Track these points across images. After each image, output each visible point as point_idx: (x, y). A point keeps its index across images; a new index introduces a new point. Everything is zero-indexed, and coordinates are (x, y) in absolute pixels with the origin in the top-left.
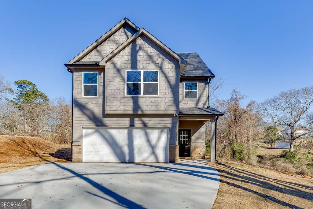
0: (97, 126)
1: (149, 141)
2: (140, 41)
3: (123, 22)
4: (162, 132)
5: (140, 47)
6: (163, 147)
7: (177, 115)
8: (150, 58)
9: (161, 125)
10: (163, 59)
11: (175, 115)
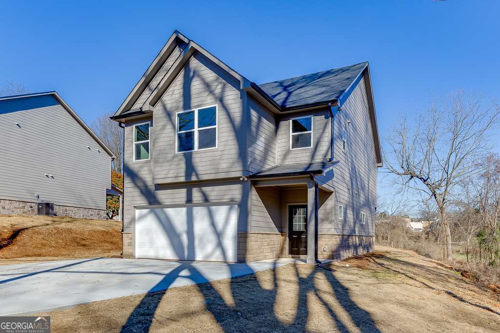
0: (150, 203)
1: (213, 224)
2: (194, 63)
3: (174, 37)
4: (230, 209)
5: (194, 72)
6: (231, 235)
7: (246, 179)
8: (207, 86)
9: (227, 198)
10: (225, 85)
11: (241, 179)
